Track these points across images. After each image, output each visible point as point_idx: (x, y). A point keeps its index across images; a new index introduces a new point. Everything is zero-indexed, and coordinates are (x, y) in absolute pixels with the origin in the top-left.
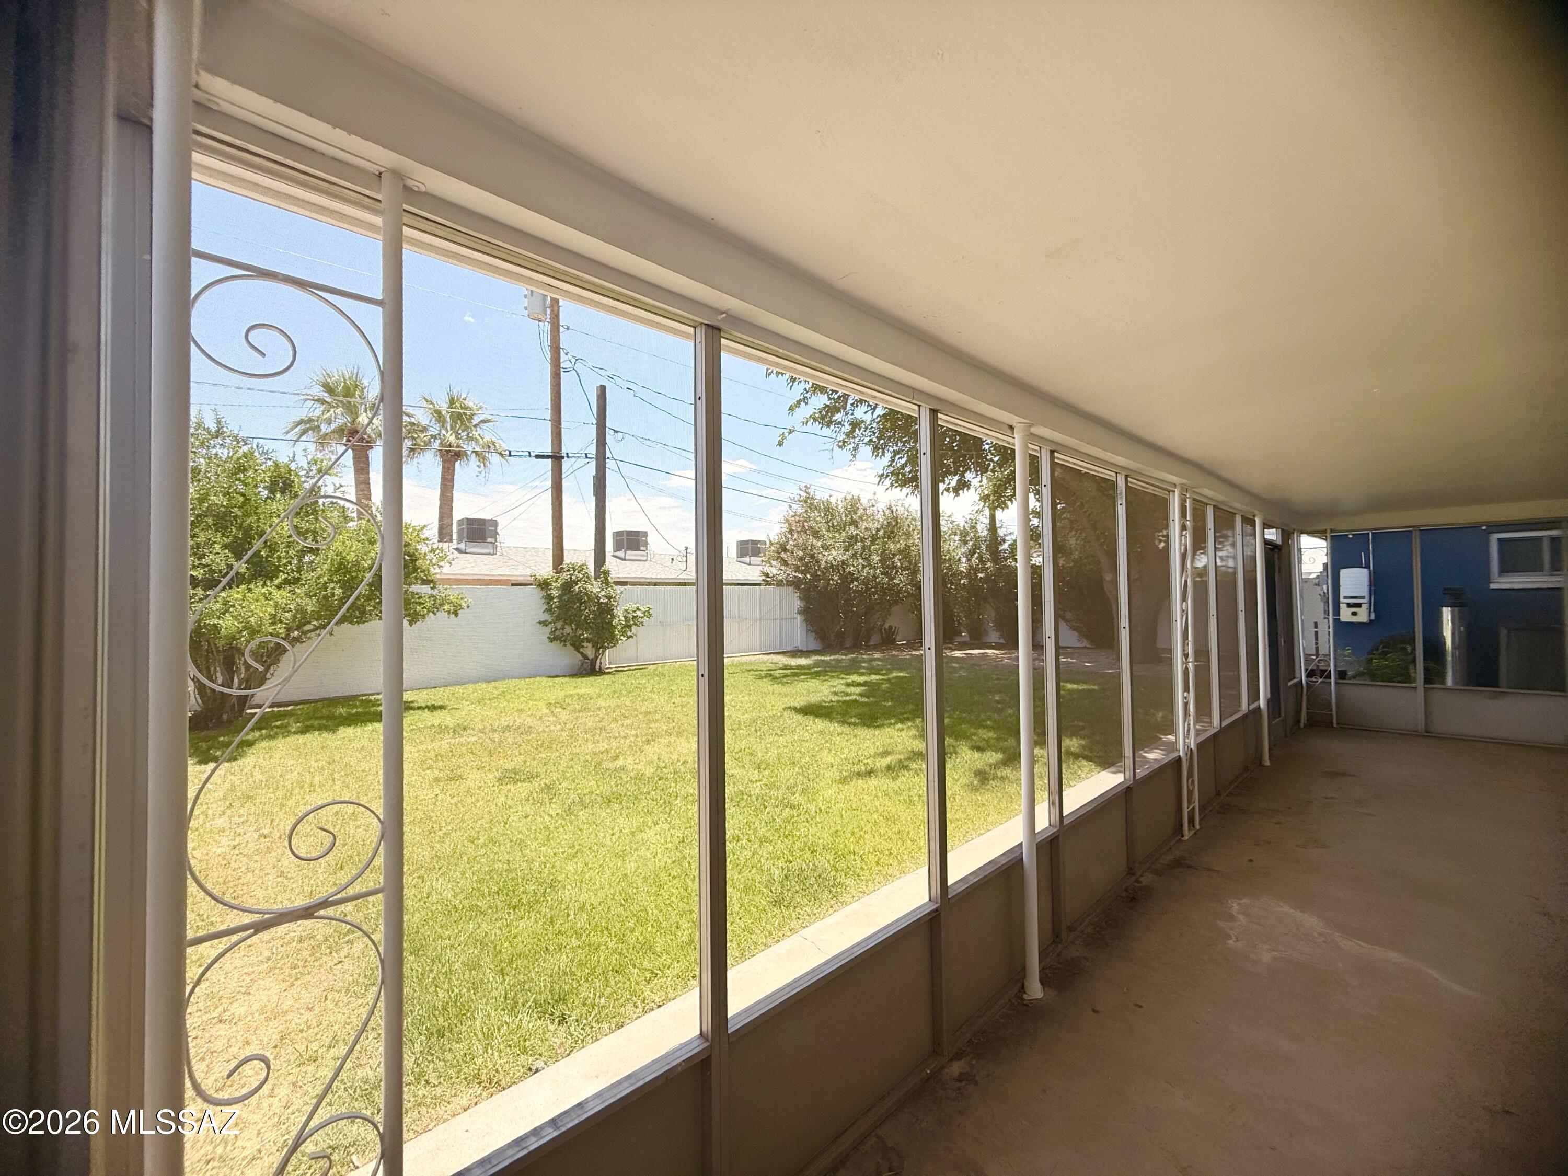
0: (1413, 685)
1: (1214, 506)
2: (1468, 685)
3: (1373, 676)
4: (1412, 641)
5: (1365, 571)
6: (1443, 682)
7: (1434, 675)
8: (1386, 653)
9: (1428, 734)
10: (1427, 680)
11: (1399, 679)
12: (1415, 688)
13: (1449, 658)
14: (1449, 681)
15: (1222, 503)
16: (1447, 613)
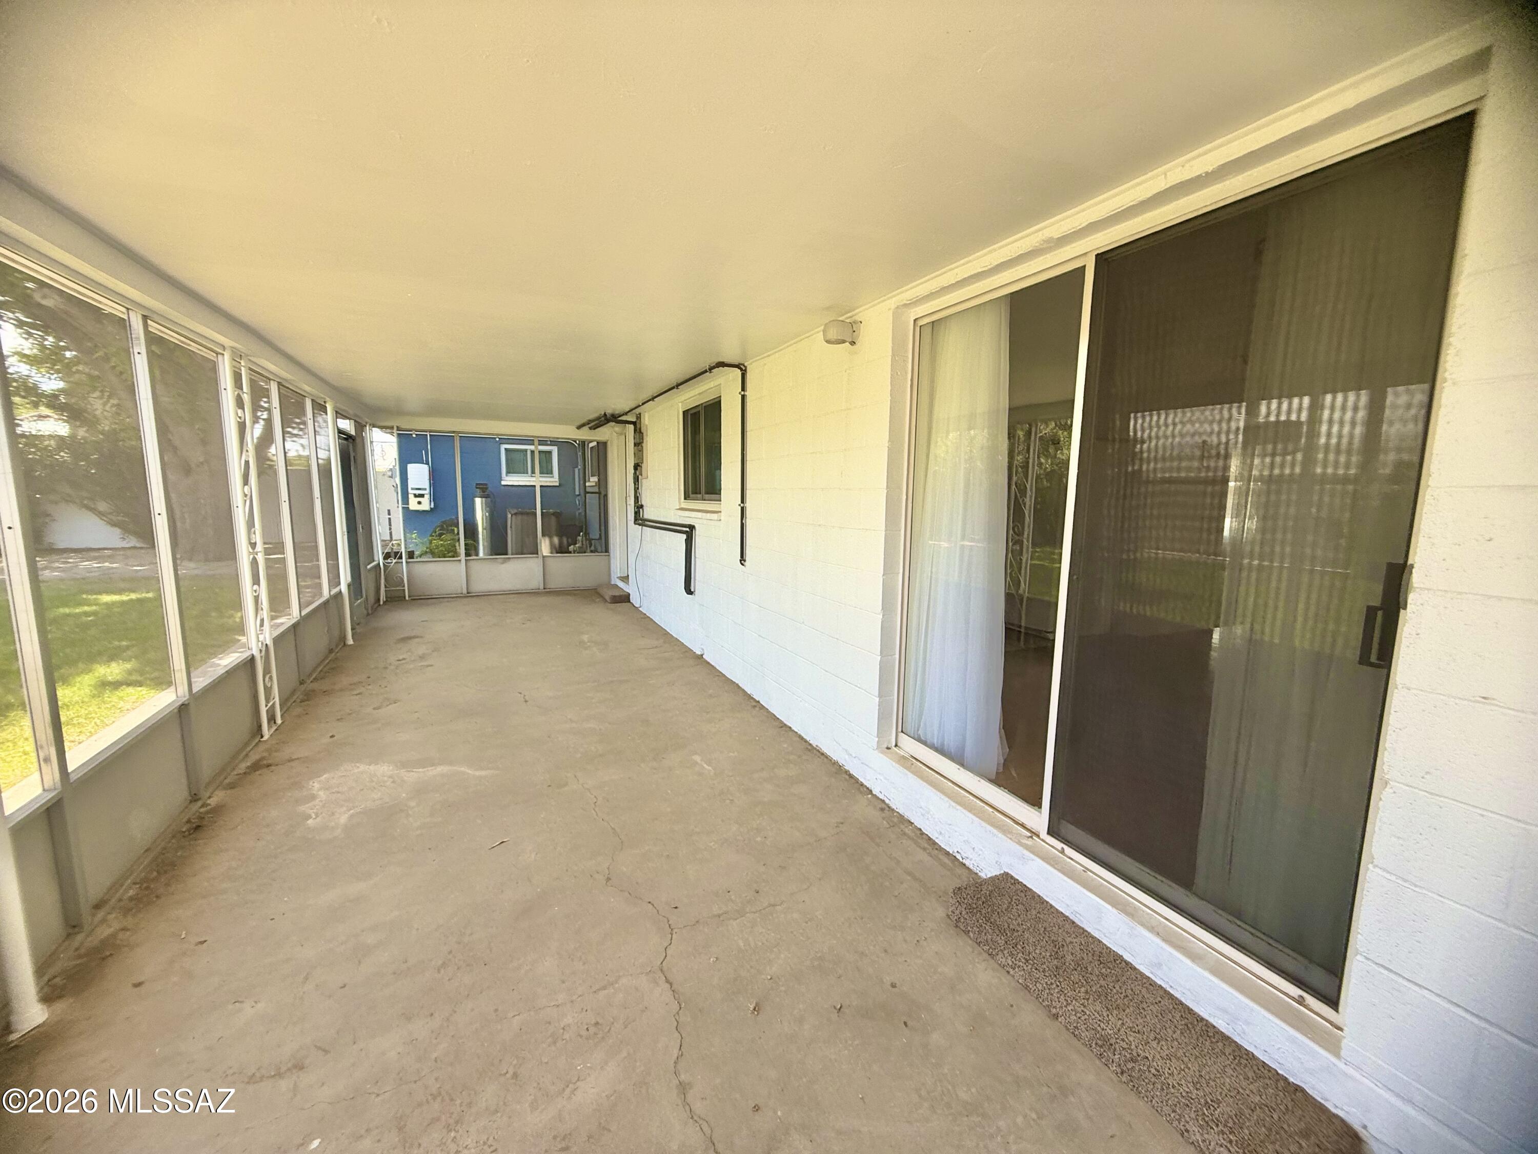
0: (459, 558)
1: (278, 382)
2: (492, 555)
3: (433, 554)
4: (457, 526)
5: (426, 466)
6: (477, 555)
7: (471, 550)
8: (440, 535)
9: (469, 595)
10: (468, 554)
11: (450, 554)
12: (460, 560)
13: (480, 536)
14: (481, 554)
15: (286, 380)
16: (478, 501)
